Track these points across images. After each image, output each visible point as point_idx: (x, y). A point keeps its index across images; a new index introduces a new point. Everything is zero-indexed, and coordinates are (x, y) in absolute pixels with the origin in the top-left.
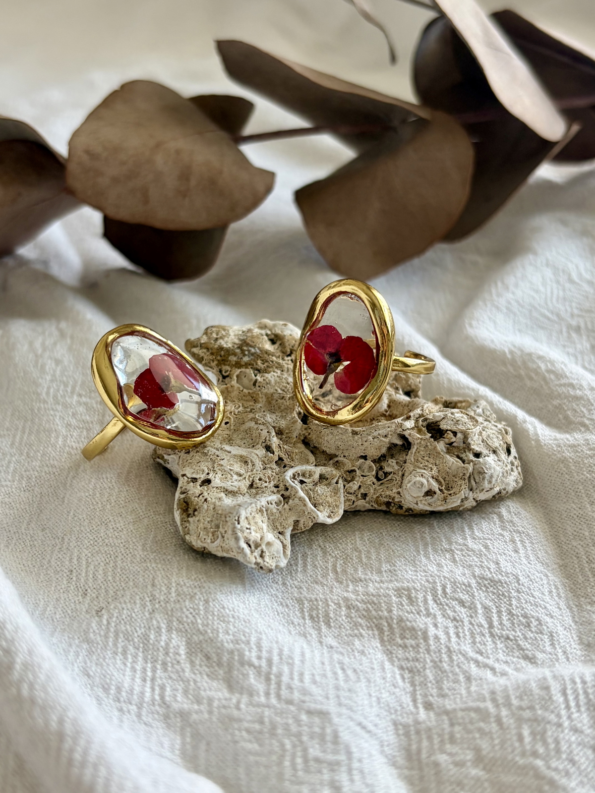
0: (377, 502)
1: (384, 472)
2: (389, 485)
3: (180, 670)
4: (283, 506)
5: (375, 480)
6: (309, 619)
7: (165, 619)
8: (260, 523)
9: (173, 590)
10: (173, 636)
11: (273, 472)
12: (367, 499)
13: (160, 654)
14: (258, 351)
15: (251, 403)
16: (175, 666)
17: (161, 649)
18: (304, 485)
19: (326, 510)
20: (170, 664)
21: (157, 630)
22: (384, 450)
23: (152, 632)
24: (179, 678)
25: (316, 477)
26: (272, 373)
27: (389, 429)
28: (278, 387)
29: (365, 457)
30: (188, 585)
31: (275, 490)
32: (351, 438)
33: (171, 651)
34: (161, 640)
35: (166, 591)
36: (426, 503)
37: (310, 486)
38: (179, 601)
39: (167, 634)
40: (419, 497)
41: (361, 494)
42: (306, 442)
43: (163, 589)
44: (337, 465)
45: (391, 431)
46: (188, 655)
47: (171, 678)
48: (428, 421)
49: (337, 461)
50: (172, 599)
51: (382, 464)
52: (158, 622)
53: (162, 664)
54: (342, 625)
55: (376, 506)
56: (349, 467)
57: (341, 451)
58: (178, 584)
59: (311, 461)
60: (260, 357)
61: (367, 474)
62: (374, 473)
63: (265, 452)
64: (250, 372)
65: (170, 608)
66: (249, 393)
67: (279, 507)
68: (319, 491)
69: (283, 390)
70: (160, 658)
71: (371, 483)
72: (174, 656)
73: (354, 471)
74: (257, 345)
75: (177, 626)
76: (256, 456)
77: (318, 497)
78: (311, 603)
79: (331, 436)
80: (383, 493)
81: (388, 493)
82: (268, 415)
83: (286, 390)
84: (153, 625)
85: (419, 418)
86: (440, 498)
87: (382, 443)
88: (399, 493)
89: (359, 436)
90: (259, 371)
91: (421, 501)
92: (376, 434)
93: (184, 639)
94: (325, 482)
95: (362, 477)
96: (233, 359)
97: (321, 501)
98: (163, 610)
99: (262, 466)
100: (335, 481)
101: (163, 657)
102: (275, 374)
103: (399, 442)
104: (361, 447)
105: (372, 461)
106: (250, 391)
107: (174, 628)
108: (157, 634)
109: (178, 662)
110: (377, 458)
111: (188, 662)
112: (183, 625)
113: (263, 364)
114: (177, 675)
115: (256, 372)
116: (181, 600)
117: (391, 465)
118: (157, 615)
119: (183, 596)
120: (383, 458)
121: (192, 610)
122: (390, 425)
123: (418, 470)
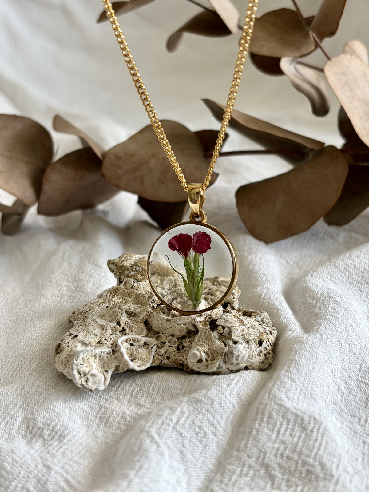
0: (175, 362)
1: (183, 346)
2: (183, 354)
3: (12, 428)
4: (111, 356)
5: (175, 350)
6: (99, 419)
7: (22, 401)
8: (92, 362)
9: (34, 387)
10: (20, 410)
11: (115, 336)
12: (170, 360)
13: (8, 417)
14: (140, 269)
15: (127, 298)
16: (11, 426)
17: (10, 415)
18: (133, 346)
19: (139, 362)
20: (9, 424)
21: (15, 405)
22: (184, 333)
23: (12, 405)
24: (8, 432)
25: (142, 343)
26: (144, 282)
27: (187, 320)
28: (144, 290)
29: (173, 335)
30: (43, 387)
31: (110, 346)
32: (165, 323)
33: (14, 418)
34: (13, 411)
35: (30, 387)
36: (197, 367)
37: (137, 348)
38: (34, 394)
39: (18, 409)
40: (194, 362)
41: (166, 356)
42: (146, 323)
43: (30, 385)
44: (158, 338)
45: (188, 322)
46: (21, 423)
47: (5, 430)
48: (211, 319)
49: (159, 336)
50: (31, 392)
51: (183, 341)
52: (18, 401)
53: (6, 423)
54: (112, 427)
55: (175, 365)
56: (164, 340)
57: (161, 331)
58: (38, 385)
59: (143, 334)
60: (141, 273)
61: (172, 345)
62: (176, 345)
63: (115, 325)
64: (132, 280)
65: (27, 397)
66: (127, 292)
67: (108, 356)
68: (140, 351)
69: (146, 293)
70: (7, 419)
71: (173, 351)
72: (14, 421)
73: (165, 343)
74: (142, 266)
75: (25, 407)
76: (109, 326)
77: (138, 354)
78: (105, 410)
79: (156, 321)
80: (178, 358)
81: (181, 358)
82: (133, 305)
83: (147, 293)
84: (14, 402)
85: (208, 316)
86: (204, 365)
87: (182, 328)
88: (186, 359)
89: (170, 322)
90: (137, 280)
91: (194, 365)
92: (179, 322)
93: (24, 414)
94: (147, 347)
95: (168, 347)
96: (126, 272)
97: (138, 357)
98: (24, 396)
99: (110, 332)
100: (151, 346)
101: (8, 419)
102: (145, 283)
103: (193, 329)
104: (171, 329)
105: (177, 338)
106: (128, 291)
107: (23, 407)
108: (13, 407)
109: (14, 424)
110: (181, 337)
111: (18, 426)
112: (28, 407)
113: (141, 277)
114: (8, 430)
115: (135, 281)
116: (35, 394)
117: (186, 343)
118: (19, 397)
119: (37, 392)
120: (184, 337)
121: (36, 401)
122: (188, 318)
123: (197, 347)
